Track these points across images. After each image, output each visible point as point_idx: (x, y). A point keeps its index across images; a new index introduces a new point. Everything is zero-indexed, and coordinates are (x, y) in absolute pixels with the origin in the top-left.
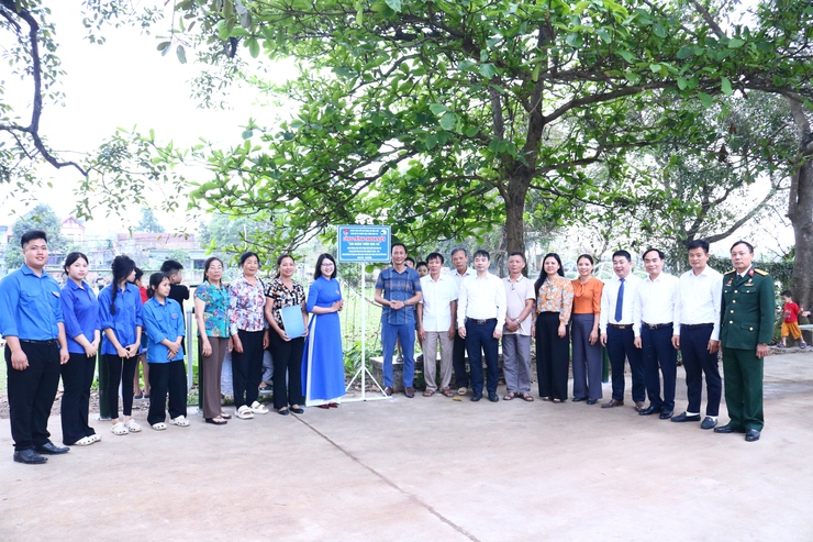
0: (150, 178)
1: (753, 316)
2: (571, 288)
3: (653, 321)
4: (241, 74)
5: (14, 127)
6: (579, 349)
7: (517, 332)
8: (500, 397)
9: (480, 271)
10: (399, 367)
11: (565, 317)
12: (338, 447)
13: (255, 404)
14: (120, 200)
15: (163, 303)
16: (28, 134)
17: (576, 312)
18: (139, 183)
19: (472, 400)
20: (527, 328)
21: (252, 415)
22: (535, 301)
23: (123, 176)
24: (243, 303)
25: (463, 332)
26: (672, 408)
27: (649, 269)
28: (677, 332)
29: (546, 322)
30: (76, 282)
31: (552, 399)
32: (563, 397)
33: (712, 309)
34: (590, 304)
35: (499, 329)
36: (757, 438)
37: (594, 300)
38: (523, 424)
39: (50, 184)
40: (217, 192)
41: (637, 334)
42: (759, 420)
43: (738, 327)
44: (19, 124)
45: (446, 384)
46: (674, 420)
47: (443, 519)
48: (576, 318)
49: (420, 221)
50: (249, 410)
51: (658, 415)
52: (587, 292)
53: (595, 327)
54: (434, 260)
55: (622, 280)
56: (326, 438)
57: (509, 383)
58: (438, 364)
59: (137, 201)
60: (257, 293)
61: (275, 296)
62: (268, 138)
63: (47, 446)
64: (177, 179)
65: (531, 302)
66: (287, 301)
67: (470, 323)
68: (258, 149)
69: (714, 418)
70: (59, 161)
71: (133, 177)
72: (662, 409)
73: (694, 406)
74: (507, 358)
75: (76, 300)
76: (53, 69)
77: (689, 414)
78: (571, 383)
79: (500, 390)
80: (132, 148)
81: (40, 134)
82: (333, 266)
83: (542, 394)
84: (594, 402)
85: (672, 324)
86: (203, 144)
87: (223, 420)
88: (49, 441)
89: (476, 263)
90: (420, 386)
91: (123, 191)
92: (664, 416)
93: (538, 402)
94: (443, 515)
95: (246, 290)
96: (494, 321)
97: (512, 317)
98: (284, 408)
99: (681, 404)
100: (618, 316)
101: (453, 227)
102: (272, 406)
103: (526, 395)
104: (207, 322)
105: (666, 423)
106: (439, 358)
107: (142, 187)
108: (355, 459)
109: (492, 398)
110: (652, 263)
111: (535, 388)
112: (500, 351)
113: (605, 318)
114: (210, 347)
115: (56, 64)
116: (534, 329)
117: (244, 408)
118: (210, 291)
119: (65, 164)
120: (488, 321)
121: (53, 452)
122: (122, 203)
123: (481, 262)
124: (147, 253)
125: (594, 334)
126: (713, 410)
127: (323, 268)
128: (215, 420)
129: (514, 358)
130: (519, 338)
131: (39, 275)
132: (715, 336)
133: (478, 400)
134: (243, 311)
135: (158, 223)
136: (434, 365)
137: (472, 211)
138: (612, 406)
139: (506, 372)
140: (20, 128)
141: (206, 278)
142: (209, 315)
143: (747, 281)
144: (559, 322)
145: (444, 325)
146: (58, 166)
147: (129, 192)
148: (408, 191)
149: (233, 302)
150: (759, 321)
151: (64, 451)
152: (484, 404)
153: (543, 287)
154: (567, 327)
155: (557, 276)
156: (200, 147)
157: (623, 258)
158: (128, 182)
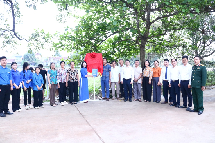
0: (45, 42)
1: (200, 78)
2: (152, 70)
3: (174, 79)
4: (70, 14)
5: (9, 30)
6: (155, 87)
7: (137, 82)
8: (132, 100)
9: (127, 66)
10: (106, 92)
11: (151, 79)
12: (81, 114)
13: (65, 101)
14: (39, 48)
15: (38, 75)
16: (12, 32)
17: (154, 77)
18: (43, 43)
19: (125, 101)
20: (140, 81)
21: (64, 105)
22: (142, 74)
23: (39, 42)
24: (61, 74)
25: (122, 82)
26: (179, 104)
27: (173, 64)
28: (180, 83)
29: (145, 79)
30: (14, 70)
31: (146, 101)
32: (150, 100)
33: (189, 76)
34: (158, 74)
35: (132, 82)
36: (201, 114)
37: (159, 73)
38: (135, 108)
39: (20, 44)
40: (60, 45)
41: (170, 83)
42: (202, 108)
43: (195, 81)
44: (10, 29)
45: (118, 96)
46: (179, 108)
47: (98, 135)
48: (154, 78)
49: (117, 52)
50: (64, 103)
51: (175, 106)
52: (157, 71)
53: (159, 81)
54: (113, 63)
55: (167, 67)
56: (79, 111)
57: (135, 96)
58: (116, 91)
59: (43, 48)
60: (64, 72)
61: (69, 73)
62: (73, 31)
63: (8, 112)
64: (52, 42)
65: (141, 74)
66: (72, 74)
67: (124, 80)
68: (71, 33)
69: (190, 107)
70: (21, 38)
71: (41, 42)
72: (177, 104)
73: (185, 104)
74: (135, 89)
75: (13, 74)
76: (19, 14)
77: (183, 106)
78: (152, 97)
79: (133, 99)
80: (40, 34)
81: (15, 31)
82: (86, 65)
83: (144, 100)
84: (159, 102)
85: (178, 80)
86: (57, 33)
87: (56, 105)
88: (9, 111)
89: (126, 63)
90: (111, 97)
91: (39, 46)
92: (177, 107)
93: (143, 102)
94: (98, 134)
95: (61, 71)
96: (130, 79)
97: (136, 78)
98: (72, 103)
99: (182, 103)
100: (166, 78)
101: (127, 53)
102: (69, 102)
103: (139, 100)
104: (50, 80)
105: (177, 108)
106: (116, 89)
107: (44, 45)
108: (84, 117)
109: (130, 101)
110: (173, 63)
111: (142, 98)
112: (133, 88)
113: (162, 78)
114: (51, 86)
115: (20, 13)
116: (142, 81)
117: (62, 103)
118: (51, 71)
119: (22, 39)
120: (129, 79)
121: (10, 114)
122: (39, 49)
123: (127, 63)
124: (57, 62)
125: (159, 83)
126: (190, 105)
127: (83, 65)
128: (53, 105)
129: (136, 89)
130: (138, 84)
131: (5, 68)
132: (190, 84)
133: (126, 101)
134: (61, 77)
135: (60, 54)
136: (114, 91)
137: (132, 49)
138: (164, 103)
139: (134, 93)
140: (10, 30)
141: (51, 68)
142: (51, 78)
143: (198, 68)
144: (149, 80)
145: (117, 81)
146: (20, 40)
147: (41, 46)
148: (113, 44)
149: (58, 74)
150: (201, 79)
151: (13, 114)
152: (128, 102)
153: (144, 69)
154: (151, 81)
155: (148, 67)
156: (56, 34)
157: (167, 61)
158: (40, 43)
